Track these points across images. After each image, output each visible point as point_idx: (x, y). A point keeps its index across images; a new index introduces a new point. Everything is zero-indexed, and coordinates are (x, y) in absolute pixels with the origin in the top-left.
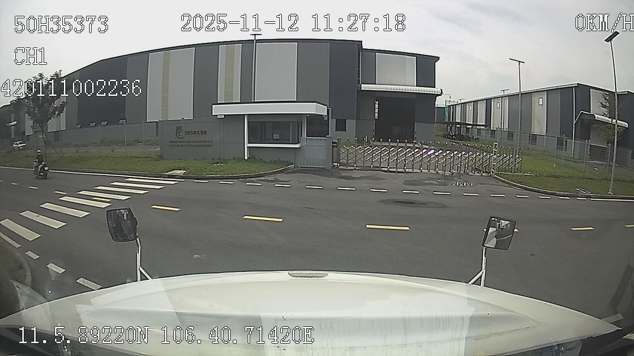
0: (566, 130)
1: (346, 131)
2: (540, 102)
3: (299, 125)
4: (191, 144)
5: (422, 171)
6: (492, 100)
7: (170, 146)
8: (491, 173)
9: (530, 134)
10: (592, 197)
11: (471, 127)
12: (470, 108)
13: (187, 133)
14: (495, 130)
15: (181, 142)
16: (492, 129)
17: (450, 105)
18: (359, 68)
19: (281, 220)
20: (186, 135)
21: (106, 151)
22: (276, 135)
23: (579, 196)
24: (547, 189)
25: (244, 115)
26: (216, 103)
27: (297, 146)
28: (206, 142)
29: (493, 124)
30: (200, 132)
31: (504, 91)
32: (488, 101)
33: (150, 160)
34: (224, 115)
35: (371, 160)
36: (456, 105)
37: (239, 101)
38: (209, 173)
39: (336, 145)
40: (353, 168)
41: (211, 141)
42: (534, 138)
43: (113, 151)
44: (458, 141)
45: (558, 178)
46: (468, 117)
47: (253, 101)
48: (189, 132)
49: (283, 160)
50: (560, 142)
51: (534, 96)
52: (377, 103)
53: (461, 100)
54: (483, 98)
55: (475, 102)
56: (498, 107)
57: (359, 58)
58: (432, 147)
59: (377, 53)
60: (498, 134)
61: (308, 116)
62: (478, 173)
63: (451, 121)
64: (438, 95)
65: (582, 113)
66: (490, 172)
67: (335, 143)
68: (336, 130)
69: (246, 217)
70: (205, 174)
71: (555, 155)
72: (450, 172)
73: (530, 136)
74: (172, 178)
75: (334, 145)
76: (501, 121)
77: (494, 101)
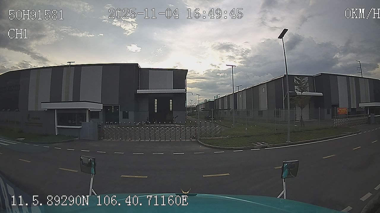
1: (128, 118)
2: (264, 90)
4: (34, 124)
9: (259, 111)
11: (227, 111)
12: (226, 100)
16: (238, 111)
17: (216, 99)
18: (139, 80)
25: (55, 109)
27: (79, 127)
28: (40, 123)
29: (239, 108)
31: (238, 87)
34: (47, 109)
42: (261, 113)
46: (225, 105)
51: (260, 87)
55: (228, 96)
56: (240, 97)
57: (139, 74)
59: (149, 70)
60: (241, 114)
66: (197, 139)
75: (99, 126)
76: (242, 105)
77: (238, 94)
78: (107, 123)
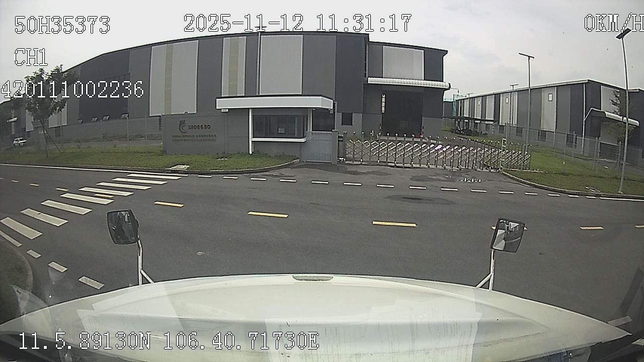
0: (575, 127)
1: (352, 125)
2: (550, 98)
3: (305, 119)
4: (195, 138)
5: (429, 167)
6: (501, 95)
7: (173, 141)
8: (500, 170)
9: (539, 131)
10: (602, 195)
11: (479, 122)
12: (478, 102)
13: (190, 127)
14: (503, 126)
15: (184, 136)
16: (500, 124)
17: (459, 98)
18: (366, 61)
19: (286, 216)
20: (189, 129)
21: (108, 146)
22: (281, 129)
23: (589, 194)
24: (557, 186)
25: (249, 108)
26: (220, 96)
27: (303, 140)
28: (210, 136)
29: (502, 119)
30: (204, 126)
31: (513, 86)
32: (497, 96)
33: (153, 155)
34: (229, 109)
35: (377, 155)
36: (464, 99)
37: (244, 95)
38: (213, 168)
39: (342, 139)
40: (360, 163)
41: (215, 135)
42: (543, 134)
43: (115, 147)
44: (466, 137)
45: (568, 175)
46: (476, 112)
47: (257, 94)
48: (192, 126)
49: (288, 155)
50: (569, 139)
51: (544, 92)
52: (384, 96)
53: (469, 94)
54: (492, 92)
55: (484, 97)
56: (507, 102)
57: (366, 51)
58: (440, 142)
59: (384, 46)
60: (506, 130)
61: (314, 109)
62: (486, 169)
63: (459, 116)
64: (446, 89)
65: (593, 110)
66: (498, 169)
67: (342, 137)
68: (342, 124)
69: (250, 213)
70: (209, 169)
71: (565, 152)
72: (458, 167)
73: (539, 133)
74: (176, 173)
75: (340, 139)
76: (510, 116)
77: (503, 96)
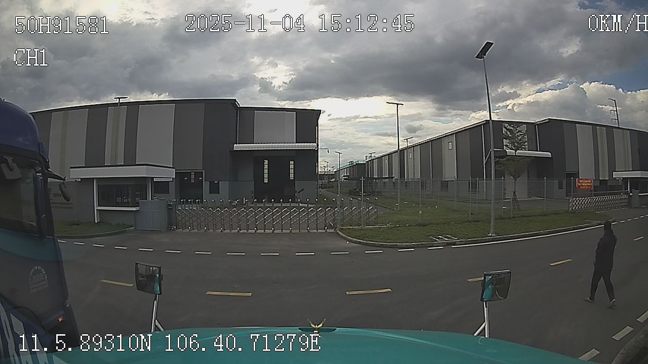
1: (219, 193)
2: (450, 146)
6: (405, 151)
9: (441, 181)
12: (385, 161)
14: (409, 182)
16: (406, 181)
17: (370, 159)
18: (237, 127)
25: (94, 178)
29: (407, 176)
31: (407, 139)
32: (401, 152)
34: (81, 178)
36: (373, 160)
39: (171, 207)
41: (72, 204)
42: (445, 185)
46: (384, 171)
51: (444, 141)
55: (390, 155)
56: (411, 157)
57: (237, 117)
59: (255, 111)
60: (411, 185)
63: (370, 177)
68: (210, 193)
73: (441, 184)
76: (414, 171)
77: (407, 152)
78: (183, 201)
